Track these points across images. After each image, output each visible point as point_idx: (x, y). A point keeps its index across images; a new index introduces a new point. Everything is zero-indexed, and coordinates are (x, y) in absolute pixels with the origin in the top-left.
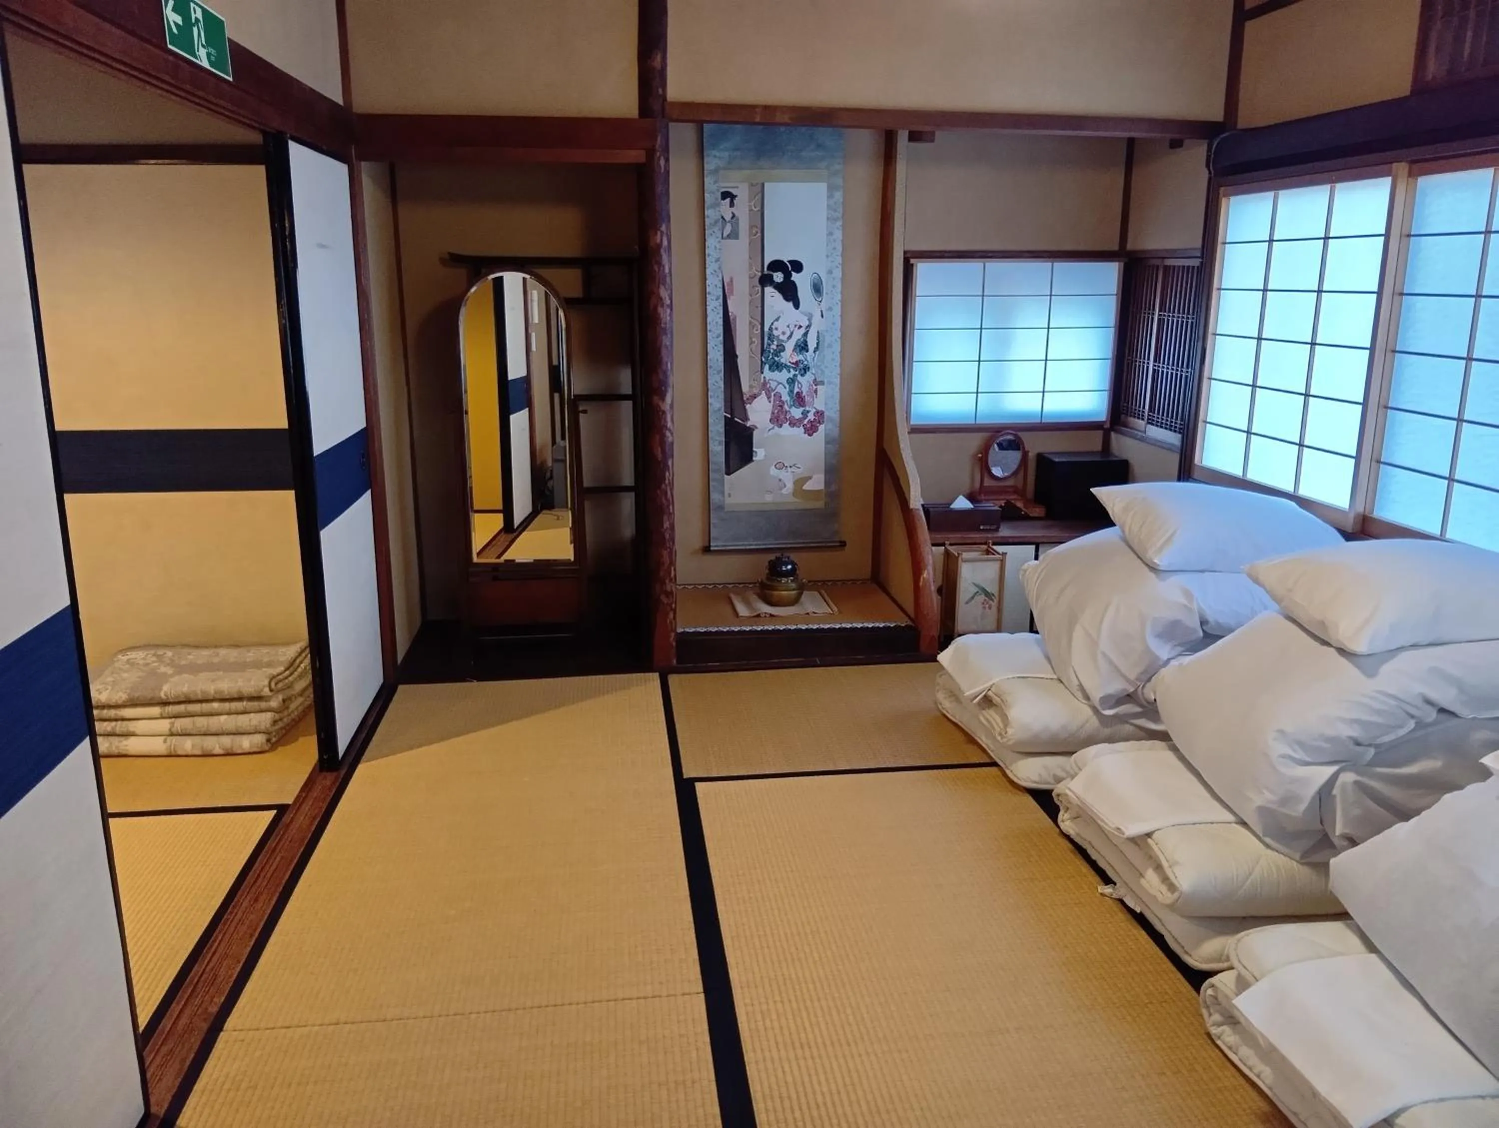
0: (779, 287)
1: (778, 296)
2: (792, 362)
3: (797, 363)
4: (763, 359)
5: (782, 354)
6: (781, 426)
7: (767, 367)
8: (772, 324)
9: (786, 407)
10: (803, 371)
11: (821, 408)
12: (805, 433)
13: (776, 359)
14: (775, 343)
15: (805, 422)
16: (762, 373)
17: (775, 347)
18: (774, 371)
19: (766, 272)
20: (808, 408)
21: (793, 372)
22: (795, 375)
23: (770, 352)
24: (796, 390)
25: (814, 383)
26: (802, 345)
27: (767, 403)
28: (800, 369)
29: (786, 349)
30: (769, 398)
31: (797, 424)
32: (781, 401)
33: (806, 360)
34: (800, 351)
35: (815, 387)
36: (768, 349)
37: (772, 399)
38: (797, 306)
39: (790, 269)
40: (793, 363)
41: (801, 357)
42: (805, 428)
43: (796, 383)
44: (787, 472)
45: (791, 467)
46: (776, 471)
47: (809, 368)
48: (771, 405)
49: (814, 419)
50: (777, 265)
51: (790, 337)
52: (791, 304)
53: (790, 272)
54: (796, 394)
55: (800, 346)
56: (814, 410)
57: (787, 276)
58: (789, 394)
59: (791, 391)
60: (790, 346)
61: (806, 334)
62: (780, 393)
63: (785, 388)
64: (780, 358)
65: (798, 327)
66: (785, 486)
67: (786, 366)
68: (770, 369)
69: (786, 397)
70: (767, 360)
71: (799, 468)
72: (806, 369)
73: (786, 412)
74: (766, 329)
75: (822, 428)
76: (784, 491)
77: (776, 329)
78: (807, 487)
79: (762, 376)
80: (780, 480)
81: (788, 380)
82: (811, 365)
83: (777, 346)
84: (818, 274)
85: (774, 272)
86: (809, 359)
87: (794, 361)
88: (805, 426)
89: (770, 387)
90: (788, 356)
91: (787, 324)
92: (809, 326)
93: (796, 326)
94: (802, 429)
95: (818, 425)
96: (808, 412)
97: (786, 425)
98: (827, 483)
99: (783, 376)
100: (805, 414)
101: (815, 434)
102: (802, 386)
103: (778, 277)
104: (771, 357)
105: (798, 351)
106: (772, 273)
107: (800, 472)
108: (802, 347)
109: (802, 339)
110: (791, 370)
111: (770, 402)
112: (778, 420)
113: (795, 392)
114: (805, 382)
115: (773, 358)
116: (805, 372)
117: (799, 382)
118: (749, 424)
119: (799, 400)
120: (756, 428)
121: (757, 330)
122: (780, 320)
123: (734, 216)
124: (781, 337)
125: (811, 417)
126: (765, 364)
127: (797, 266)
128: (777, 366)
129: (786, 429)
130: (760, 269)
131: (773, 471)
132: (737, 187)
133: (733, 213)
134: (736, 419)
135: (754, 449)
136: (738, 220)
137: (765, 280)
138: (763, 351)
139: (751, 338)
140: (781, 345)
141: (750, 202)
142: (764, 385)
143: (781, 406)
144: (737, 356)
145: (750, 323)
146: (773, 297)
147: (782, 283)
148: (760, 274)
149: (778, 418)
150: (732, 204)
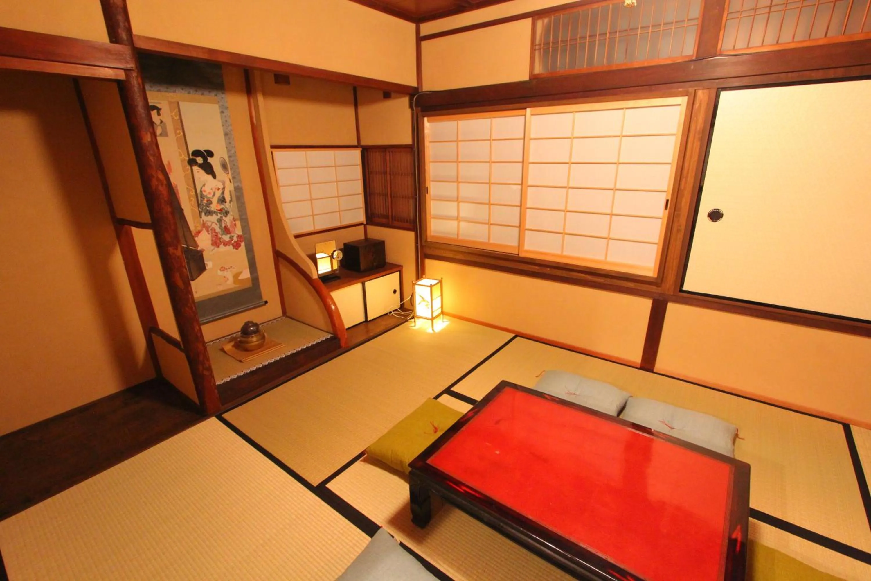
0: (201, 166)
1: (202, 172)
2: (218, 209)
3: (221, 210)
4: (200, 210)
5: (211, 205)
6: (218, 247)
7: (203, 214)
8: (201, 188)
9: (219, 236)
10: (225, 214)
11: (240, 233)
12: (233, 248)
13: (208, 208)
14: (206, 199)
15: (233, 242)
16: (201, 217)
17: (206, 202)
18: (207, 216)
19: (191, 157)
20: (232, 235)
21: (219, 215)
22: (221, 217)
23: (203, 205)
24: (223, 225)
25: (233, 220)
26: (222, 199)
27: (208, 235)
28: (224, 213)
29: (213, 202)
30: (208, 231)
31: (228, 244)
32: (215, 232)
34: (222, 203)
35: (234, 222)
36: (202, 204)
37: (210, 232)
38: (214, 177)
39: (206, 155)
40: (218, 210)
41: (222, 206)
43: (223, 221)
44: (228, 271)
45: (229, 268)
46: (222, 272)
47: (229, 212)
48: (210, 236)
49: (238, 240)
50: (197, 153)
51: (214, 195)
52: (210, 177)
53: (206, 157)
54: (224, 227)
55: (220, 200)
56: (237, 235)
57: (205, 159)
58: (219, 228)
59: (221, 226)
60: (215, 200)
61: (223, 193)
62: (214, 228)
63: (217, 224)
64: (210, 208)
65: (217, 189)
66: (228, 279)
67: (215, 212)
68: (205, 214)
69: (218, 230)
70: (202, 210)
71: (234, 268)
72: (227, 213)
73: (220, 238)
74: (198, 191)
75: (243, 244)
76: (229, 282)
77: (205, 191)
78: (241, 277)
79: (201, 220)
80: (225, 277)
81: (217, 220)
82: (230, 210)
83: (207, 201)
84: (224, 158)
85: (197, 157)
86: (227, 207)
87: (219, 209)
88: (233, 245)
89: (207, 225)
90: (214, 206)
91: (210, 188)
92: (224, 188)
93: (216, 188)
94: (231, 247)
95: (240, 243)
96: (233, 236)
97: (222, 246)
98: (251, 273)
99: (214, 218)
100: (231, 238)
101: (240, 248)
102: (226, 222)
103: (200, 160)
104: (204, 208)
105: (220, 202)
106: (194, 158)
107: (235, 271)
108: (222, 200)
109: (221, 196)
111: (209, 234)
112: (216, 244)
114: (228, 220)
115: (206, 208)
116: (227, 215)
117: (224, 221)
118: (199, 249)
119: (226, 230)
120: (204, 250)
121: (192, 193)
122: (206, 186)
123: (162, 122)
124: (209, 196)
125: (235, 239)
126: (202, 212)
127: (210, 154)
128: (209, 213)
129: (222, 248)
130: (187, 156)
131: (220, 273)
132: (160, 103)
133: (160, 119)
134: (191, 247)
135: (206, 262)
136: (165, 124)
137: (192, 162)
138: (199, 205)
139: (189, 198)
140: (209, 200)
141: (171, 112)
142: (204, 225)
143: (216, 235)
144: (182, 210)
145: (187, 188)
146: (199, 174)
147: (202, 163)
148: (187, 159)
149: (216, 242)
150: (159, 114)
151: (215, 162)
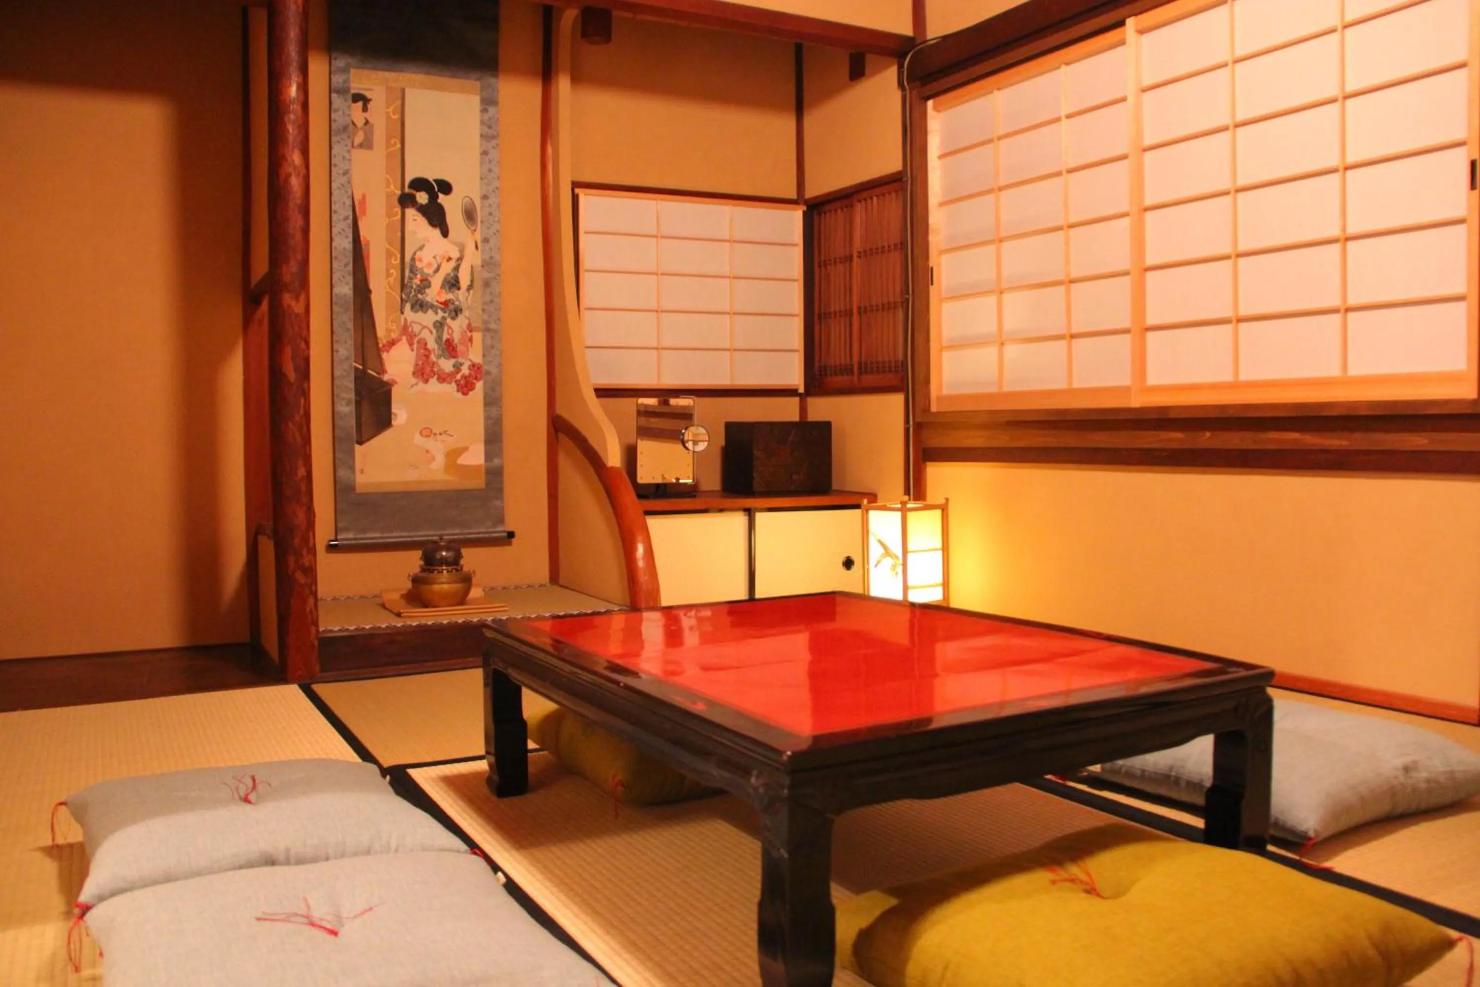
0: (423, 210)
1: (422, 221)
2: (440, 301)
3: (446, 303)
4: (404, 296)
5: (427, 291)
6: (426, 381)
7: (408, 306)
8: (415, 254)
9: (433, 358)
10: (454, 314)
11: (478, 359)
12: (458, 391)
13: (420, 296)
14: (419, 276)
15: (458, 377)
16: (402, 313)
17: (419, 283)
18: (416, 312)
19: (407, 190)
20: (461, 360)
21: (441, 313)
22: (444, 318)
23: (412, 288)
24: (445, 336)
25: (468, 328)
26: (453, 281)
27: (409, 351)
28: (451, 311)
29: (433, 284)
30: (411, 344)
31: (448, 379)
32: (426, 349)
33: (458, 299)
34: (450, 288)
35: (469, 334)
36: (409, 284)
37: (415, 346)
38: (445, 234)
39: (436, 189)
40: (441, 303)
41: (450, 296)
42: (458, 385)
43: (446, 328)
44: (436, 440)
45: (440, 434)
46: (424, 439)
47: (461, 310)
48: (415, 353)
49: (470, 374)
50: (420, 184)
51: (437, 270)
52: (437, 232)
53: (436, 193)
54: (446, 341)
55: (449, 282)
56: (470, 363)
57: (433, 197)
58: (436, 341)
59: (439, 338)
60: (437, 281)
61: (457, 268)
62: (425, 340)
63: (431, 332)
64: (424, 295)
65: (447, 257)
66: (433, 459)
67: (432, 306)
68: (412, 308)
69: (432, 344)
70: (409, 297)
71: (452, 436)
72: (457, 311)
73: (434, 363)
74: (408, 259)
75: (479, 385)
76: (434, 466)
77: (421, 260)
78: (463, 460)
79: (402, 317)
80: (427, 451)
81: (434, 324)
82: (464, 306)
83: (421, 281)
84: (471, 199)
85: (418, 190)
86: (461, 298)
87: (443, 300)
88: (458, 383)
89: (412, 331)
90: (433, 294)
91: (433, 255)
92: (460, 259)
93: (444, 258)
94: (454, 385)
95: (475, 381)
96: (461, 364)
97: (434, 381)
98: (488, 456)
99: (429, 318)
100: (457, 367)
101: (471, 393)
102: (453, 332)
103: (422, 198)
104: (413, 293)
105: (447, 288)
106: (414, 192)
107: (452, 442)
108: (453, 283)
109: (452, 274)
110: (439, 311)
111: (412, 350)
112: (423, 374)
113: (444, 339)
114: (456, 327)
115: (416, 295)
116: (457, 315)
117: (449, 327)
118: (386, 378)
119: (450, 348)
120: (396, 383)
121: (395, 260)
122: (424, 250)
123: (367, 122)
124: (426, 271)
125: (465, 370)
126: (406, 302)
127: (446, 187)
128: (421, 306)
129: (434, 386)
130: (399, 186)
131: (418, 439)
132: (370, 90)
133: (366, 119)
134: (370, 371)
135: (394, 410)
136: (372, 126)
137: (406, 201)
138: (403, 286)
139: (388, 270)
140: (426, 280)
141: (387, 107)
142: (405, 329)
143: (426, 356)
144: (370, 291)
145: (388, 250)
146: (416, 222)
147: (426, 205)
148: (399, 193)
149: (424, 371)
150: (365, 109)
151: (450, 204)
